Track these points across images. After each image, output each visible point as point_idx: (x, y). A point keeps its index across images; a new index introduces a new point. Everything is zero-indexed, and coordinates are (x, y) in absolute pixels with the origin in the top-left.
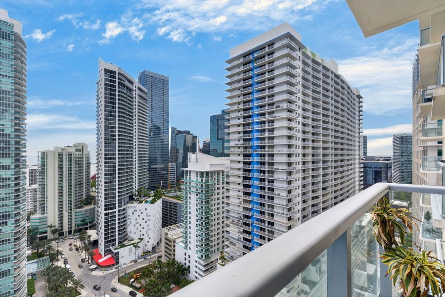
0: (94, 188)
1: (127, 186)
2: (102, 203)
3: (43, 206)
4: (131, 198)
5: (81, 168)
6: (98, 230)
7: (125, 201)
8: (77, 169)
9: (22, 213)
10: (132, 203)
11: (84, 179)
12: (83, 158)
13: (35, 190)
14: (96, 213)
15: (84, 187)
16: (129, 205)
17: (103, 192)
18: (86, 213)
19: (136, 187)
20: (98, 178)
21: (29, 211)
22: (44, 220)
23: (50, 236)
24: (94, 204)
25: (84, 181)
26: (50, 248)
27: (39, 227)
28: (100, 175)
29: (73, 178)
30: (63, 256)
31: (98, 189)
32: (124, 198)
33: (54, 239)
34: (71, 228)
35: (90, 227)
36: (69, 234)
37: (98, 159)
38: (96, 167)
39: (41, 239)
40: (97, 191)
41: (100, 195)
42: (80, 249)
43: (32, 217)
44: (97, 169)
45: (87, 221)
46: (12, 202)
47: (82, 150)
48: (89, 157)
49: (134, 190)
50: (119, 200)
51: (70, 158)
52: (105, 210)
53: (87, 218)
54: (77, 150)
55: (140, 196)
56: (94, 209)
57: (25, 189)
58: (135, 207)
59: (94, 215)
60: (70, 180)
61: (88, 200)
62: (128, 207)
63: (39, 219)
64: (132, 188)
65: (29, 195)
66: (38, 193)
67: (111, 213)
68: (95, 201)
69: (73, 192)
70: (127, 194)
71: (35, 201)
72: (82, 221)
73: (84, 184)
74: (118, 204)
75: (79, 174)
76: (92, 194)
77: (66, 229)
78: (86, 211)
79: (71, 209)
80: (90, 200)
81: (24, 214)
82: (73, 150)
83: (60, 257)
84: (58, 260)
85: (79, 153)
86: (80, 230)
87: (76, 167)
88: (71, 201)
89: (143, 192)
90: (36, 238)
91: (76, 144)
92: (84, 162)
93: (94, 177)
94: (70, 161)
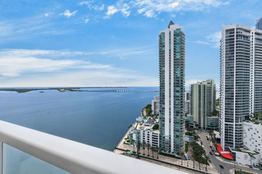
0: (218, 106)
1: (244, 109)
2: (223, 116)
3: (191, 111)
4: (247, 118)
5: (210, 94)
6: (220, 133)
7: (242, 119)
8: (208, 94)
9: (183, 112)
10: (248, 122)
11: (212, 100)
12: (211, 88)
13: (189, 102)
14: (219, 122)
15: (212, 105)
16: (245, 123)
17: (224, 110)
18: (213, 120)
19: (252, 111)
20: (220, 100)
21: (186, 112)
22: (192, 118)
23: (195, 127)
24: (218, 116)
25: (212, 102)
26: (194, 133)
27: (190, 121)
28: (222, 99)
29: (206, 99)
30: (201, 140)
31: (220, 107)
32: (241, 117)
33: (196, 129)
34: (205, 126)
35: (215, 129)
36: (203, 129)
37: (221, 89)
38: (220, 93)
39: (191, 127)
40: (220, 108)
41: (222, 111)
42: (209, 139)
43: (187, 115)
44: (220, 94)
45: (214, 125)
46: (179, 107)
47: (211, 83)
48: (215, 87)
49: (250, 113)
50: (236, 117)
51: (204, 88)
52: (225, 122)
53: (213, 123)
54: (208, 83)
55: (257, 118)
56: (218, 119)
57: (184, 101)
58: (251, 126)
59: (218, 122)
60: (204, 100)
61: (214, 113)
62: (244, 124)
63: (190, 117)
64: (248, 111)
65: (186, 105)
66: (190, 104)
67: (230, 125)
68: (219, 114)
69: (206, 107)
70: (243, 114)
71: (189, 108)
72: (211, 124)
73: (212, 103)
74: (236, 119)
75: (209, 97)
76: (217, 110)
77: (202, 126)
78: (213, 119)
79: (205, 116)
80: (216, 113)
81: (184, 113)
82: (206, 83)
83: (199, 139)
84: (198, 141)
85: (209, 85)
86: (209, 129)
87: (207, 93)
88: (205, 111)
89: (260, 115)
90: (189, 126)
91: (208, 80)
92: (212, 90)
93: (218, 100)
94: (204, 89)
